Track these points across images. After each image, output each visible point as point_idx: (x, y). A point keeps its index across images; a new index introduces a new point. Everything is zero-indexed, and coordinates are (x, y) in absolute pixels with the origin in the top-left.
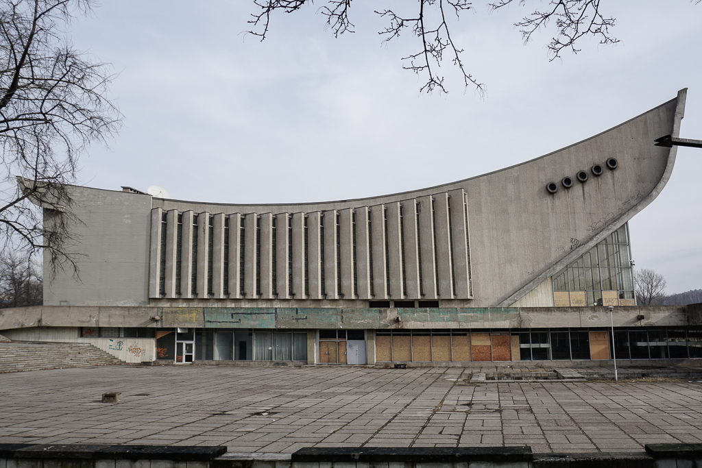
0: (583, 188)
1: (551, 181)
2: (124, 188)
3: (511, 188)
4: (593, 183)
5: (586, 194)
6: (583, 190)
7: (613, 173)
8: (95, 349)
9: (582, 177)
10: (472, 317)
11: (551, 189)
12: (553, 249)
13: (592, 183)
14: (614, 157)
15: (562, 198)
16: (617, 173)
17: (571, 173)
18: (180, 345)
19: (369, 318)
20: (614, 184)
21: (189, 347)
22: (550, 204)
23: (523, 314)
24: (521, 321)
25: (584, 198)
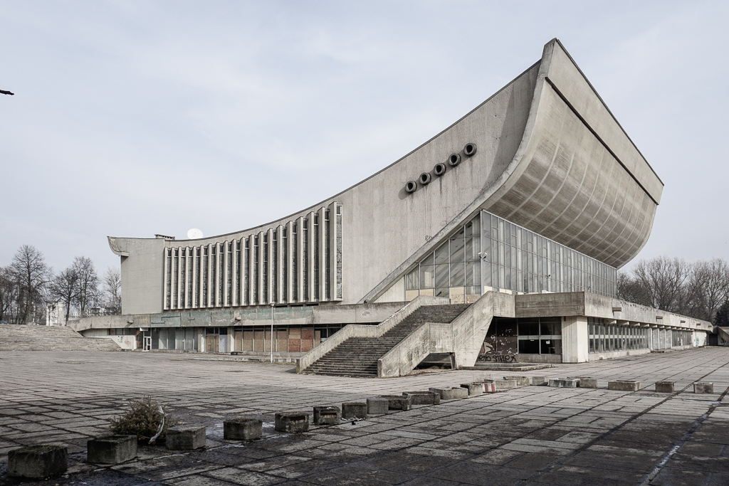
0: (441, 181)
1: (408, 181)
2: (157, 235)
3: (377, 193)
4: (451, 175)
5: (443, 187)
6: (441, 184)
7: (471, 160)
8: (112, 341)
9: (440, 171)
10: (282, 315)
11: (410, 189)
12: (409, 249)
13: (449, 176)
14: (472, 141)
15: (420, 194)
16: (476, 159)
17: (429, 168)
18: (145, 339)
19: (225, 317)
20: (471, 172)
21: (149, 339)
22: (409, 204)
23: (315, 312)
24: (313, 318)
25: (441, 193)
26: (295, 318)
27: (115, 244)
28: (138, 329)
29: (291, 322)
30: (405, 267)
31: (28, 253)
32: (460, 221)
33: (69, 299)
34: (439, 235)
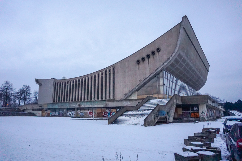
1: (137, 60)
2: (51, 78)
3: (127, 64)
5: (149, 62)
6: (149, 61)
7: (159, 53)
9: (148, 56)
11: (138, 62)
12: (138, 82)
13: (151, 58)
14: (159, 47)
15: (142, 65)
16: (160, 53)
17: (144, 55)
19: (74, 105)
20: (159, 57)
22: (138, 67)
23: (107, 103)
24: (106, 105)
25: (149, 63)
26: (99, 105)
27: (37, 81)
28: (43, 109)
29: (98, 106)
30: (137, 88)
31: (7, 83)
32: (156, 72)
33: (20, 99)
34: (149, 77)
